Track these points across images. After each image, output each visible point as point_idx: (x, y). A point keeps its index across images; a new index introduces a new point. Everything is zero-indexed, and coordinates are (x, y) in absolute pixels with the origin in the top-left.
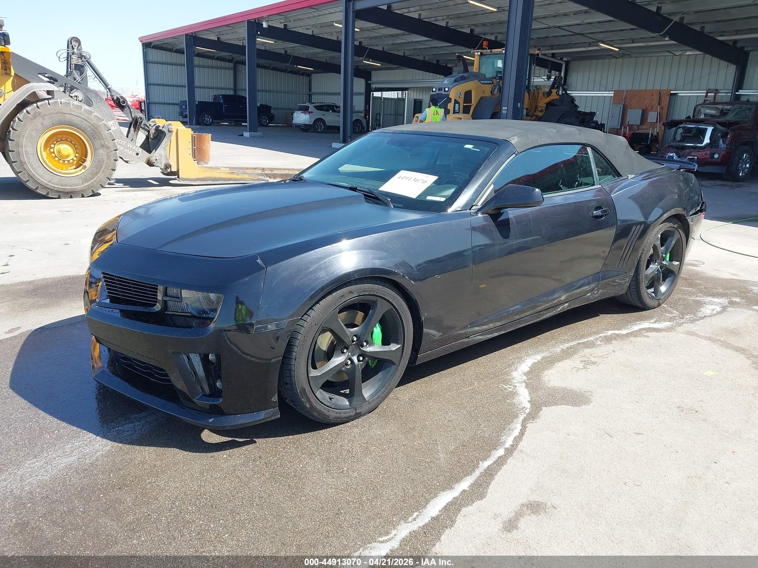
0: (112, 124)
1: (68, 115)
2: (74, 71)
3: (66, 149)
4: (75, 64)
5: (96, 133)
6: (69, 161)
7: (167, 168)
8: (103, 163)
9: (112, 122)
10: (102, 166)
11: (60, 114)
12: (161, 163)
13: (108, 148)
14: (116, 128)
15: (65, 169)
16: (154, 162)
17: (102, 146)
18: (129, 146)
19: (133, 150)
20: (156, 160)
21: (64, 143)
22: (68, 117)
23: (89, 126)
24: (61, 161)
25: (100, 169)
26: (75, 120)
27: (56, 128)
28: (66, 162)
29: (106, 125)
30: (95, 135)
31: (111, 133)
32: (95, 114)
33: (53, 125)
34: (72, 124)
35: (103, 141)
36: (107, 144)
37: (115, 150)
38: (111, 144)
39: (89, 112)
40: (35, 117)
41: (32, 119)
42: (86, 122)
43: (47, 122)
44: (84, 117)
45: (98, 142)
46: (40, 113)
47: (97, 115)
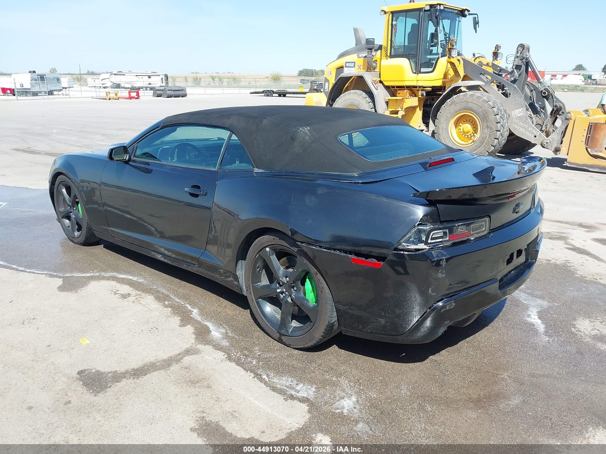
0: (521, 111)
1: (471, 103)
2: (515, 70)
3: (467, 127)
4: (516, 65)
5: (485, 117)
6: (468, 136)
7: (557, 151)
8: (486, 139)
9: (522, 109)
10: (484, 142)
11: (466, 103)
12: (552, 146)
13: (491, 128)
14: (523, 114)
15: (466, 141)
16: (545, 145)
17: (488, 126)
18: (530, 129)
19: (532, 133)
20: (547, 143)
21: (467, 123)
22: (470, 105)
23: (482, 112)
24: (464, 136)
25: (483, 144)
26: (475, 107)
27: (463, 112)
28: (466, 137)
29: (494, 111)
30: (484, 118)
31: (496, 117)
32: (489, 103)
33: (461, 110)
34: (471, 110)
35: (488, 123)
36: (491, 125)
37: (496, 131)
38: (494, 126)
39: (484, 101)
40: (451, 104)
41: (450, 105)
42: (480, 108)
43: (457, 108)
44: (480, 104)
45: (485, 124)
46: (455, 101)
47: (491, 103)
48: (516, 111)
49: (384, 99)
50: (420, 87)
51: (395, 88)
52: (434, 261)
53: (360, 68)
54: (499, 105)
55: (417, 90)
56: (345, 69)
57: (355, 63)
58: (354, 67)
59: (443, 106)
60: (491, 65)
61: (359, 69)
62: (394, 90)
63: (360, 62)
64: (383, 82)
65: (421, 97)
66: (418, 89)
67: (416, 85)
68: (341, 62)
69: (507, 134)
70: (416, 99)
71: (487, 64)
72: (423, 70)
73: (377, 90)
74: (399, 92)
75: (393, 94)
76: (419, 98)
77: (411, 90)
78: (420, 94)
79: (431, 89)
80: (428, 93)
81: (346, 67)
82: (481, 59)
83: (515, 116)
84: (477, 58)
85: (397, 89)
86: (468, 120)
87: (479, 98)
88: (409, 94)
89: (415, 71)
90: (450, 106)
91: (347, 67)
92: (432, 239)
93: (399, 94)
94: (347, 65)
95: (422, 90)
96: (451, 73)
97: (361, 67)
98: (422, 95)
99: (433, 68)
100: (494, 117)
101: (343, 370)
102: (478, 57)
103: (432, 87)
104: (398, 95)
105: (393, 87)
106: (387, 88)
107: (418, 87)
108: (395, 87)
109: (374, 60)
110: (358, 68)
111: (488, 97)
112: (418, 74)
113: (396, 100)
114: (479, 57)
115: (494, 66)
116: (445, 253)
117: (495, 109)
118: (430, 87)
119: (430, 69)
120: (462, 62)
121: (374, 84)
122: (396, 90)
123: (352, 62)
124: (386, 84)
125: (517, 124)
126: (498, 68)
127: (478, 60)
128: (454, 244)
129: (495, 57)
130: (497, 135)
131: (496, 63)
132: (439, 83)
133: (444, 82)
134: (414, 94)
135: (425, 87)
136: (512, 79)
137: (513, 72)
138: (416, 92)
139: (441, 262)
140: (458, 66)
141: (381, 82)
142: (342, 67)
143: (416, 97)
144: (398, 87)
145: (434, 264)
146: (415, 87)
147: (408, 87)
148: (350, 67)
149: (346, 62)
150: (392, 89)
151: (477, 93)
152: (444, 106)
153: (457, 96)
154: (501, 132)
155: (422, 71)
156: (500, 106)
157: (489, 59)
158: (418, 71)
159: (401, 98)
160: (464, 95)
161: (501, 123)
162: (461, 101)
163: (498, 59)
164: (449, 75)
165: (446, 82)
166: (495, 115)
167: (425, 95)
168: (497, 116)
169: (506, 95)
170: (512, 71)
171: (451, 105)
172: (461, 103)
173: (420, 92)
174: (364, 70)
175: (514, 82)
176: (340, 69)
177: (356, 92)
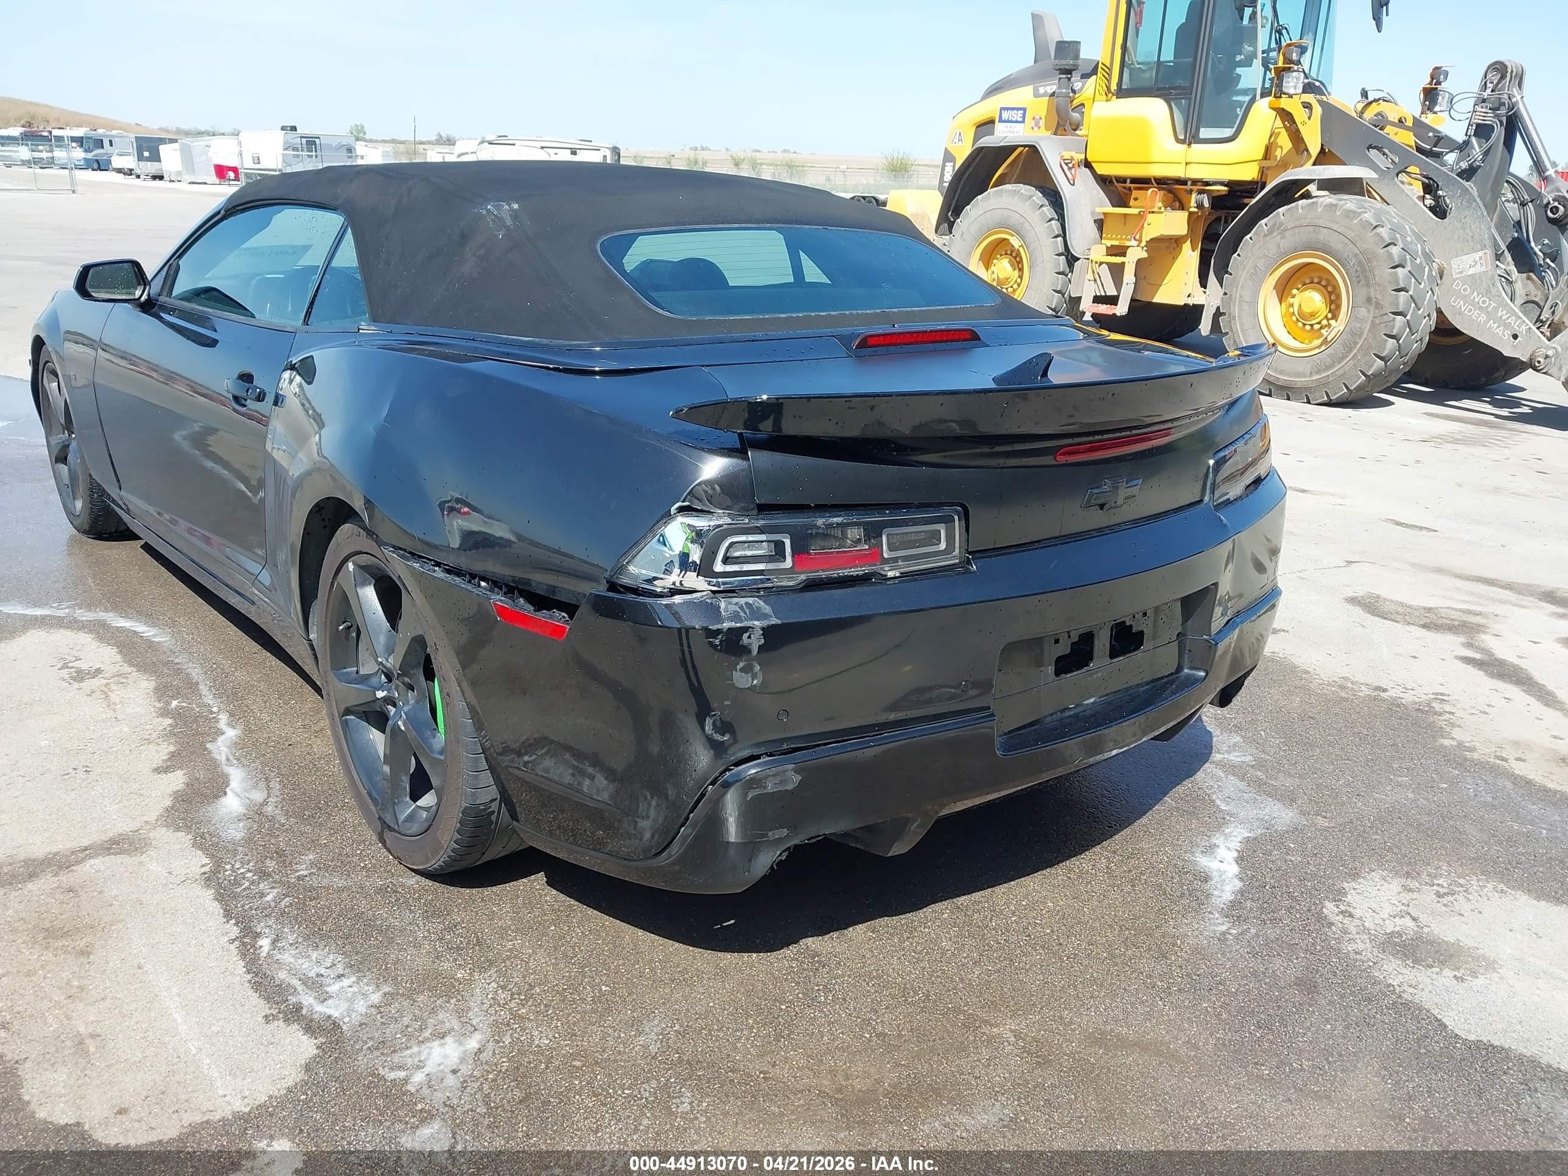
0: (1477, 259)
1: (1325, 231)
2: (1474, 140)
3: (1312, 300)
4: (1478, 125)
5: (1364, 270)
6: (1312, 325)
8: (1360, 338)
9: (1482, 253)
10: (1356, 343)
11: (1311, 228)
12: (1560, 368)
13: (1378, 306)
14: (1484, 269)
15: (1307, 341)
16: (1540, 362)
17: (1369, 300)
18: (1500, 315)
19: (1507, 326)
20: (1548, 357)
21: (1313, 289)
22: (1323, 235)
23: (1356, 255)
24: (1300, 324)
25: (1351, 351)
26: (1336, 242)
27: (1303, 256)
28: (1308, 327)
29: (1390, 255)
30: (1362, 275)
31: (1396, 274)
32: (1379, 230)
33: (1296, 250)
34: (1326, 250)
35: (1372, 290)
36: (1378, 296)
37: (1394, 313)
38: (1388, 299)
39: (1365, 224)
40: (1270, 232)
41: (1265, 235)
42: (1351, 246)
43: (1286, 243)
44: (1351, 235)
45: (1363, 292)
46: (1281, 224)
47: (1383, 232)
48: (1464, 258)
49: (1093, 213)
50: (1195, 182)
51: (1128, 185)
52: (719, 631)
53: (1037, 124)
54: (1409, 239)
55: (1186, 191)
56: (999, 127)
57: (1024, 110)
58: (1023, 122)
59: (1248, 237)
60: (1409, 123)
61: (1036, 129)
62: (1125, 188)
63: (1039, 107)
64: (1094, 165)
65: (1196, 210)
66: (1189, 187)
67: (1182, 176)
68: (990, 108)
69: (1427, 325)
70: (1184, 215)
71: (1400, 121)
72: (1205, 133)
73: (1073, 185)
74: (1135, 194)
75: (1120, 200)
76: (1191, 214)
77: (1170, 191)
78: (1193, 203)
79: (1226, 188)
80: (1218, 202)
81: (1001, 121)
82: (1383, 107)
83: (1461, 272)
84: (1371, 103)
85: (1132, 186)
86: (1316, 280)
87: (1350, 214)
88: (1163, 201)
89: (1182, 137)
90: (1268, 238)
91: (1005, 121)
92: (726, 560)
93: (1136, 199)
94: (1005, 115)
95: (1200, 192)
96: (1285, 143)
97: (1042, 123)
98: (1200, 206)
99: (1234, 129)
100: (1391, 274)
101: (509, 950)
102: (1375, 101)
103: (1230, 184)
104: (1132, 202)
105: (1122, 180)
106: (1104, 181)
107: (1189, 183)
108: (1128, 181)
109: (1076, 103)
110: (1033, 124)
111: (1378, 214)
112: (1190, 144)
113: (1125, 215)
114: (1379, 99)
115: (1419, 127)
116: (767, 609)
117: (1395, 251)
118: (1222, 184)
119: (1228, 132)
120: (1318, 110)
121: (1065, 168)
122: (1130, 188)
123: (1018, 109)
124: (1101, 170)
125: (1464, 298)
126: (1431, 134)
127: (1374, 109)
128: (812, 585)
129: (1427, 103)
130: (1393, 327)
131: (1429, 119)
132: (1249, 173)
133: (1262, 171)
134: (1177, 204)
135: (1207, 184)
136: (1464, 165)
137: (1467, 143)
138: (1183, 196)
139: (746, 635)
140: (1304, 123)
141: (1088, 165)
142: (991, 122)
143: (1183, 209)
144: (1135, 180)
145: (717, 642)
146: (1182, 182)
147: (1162, 183)
148: (1012, 122)
149: (1002, 109)
150: (1119, 186)
151: (1349, 202)
152: (1251, 238)
153: (1289, 209)
154: (1408, 317)
155: (1201, 136)
156: (1411, 243)
157: (1410, 106)
158: (1191, 138)
159: (1135, 211)
160: (1309, 205)
161: (1411, 293)
162: (1298, 223)
163: (1437, 108)
164: (1279, 150)
165: (1268, 168)
166: (1394, 267)
167: (1206, 204)
168: (1399, 270)
169: (1439, 211)
170: (1464, 142)
171: (1269, 234)
172: (1297, 230)
173: (1194, 196)
174: (1047, 129)
175: (1468, 174)
176: (986, 126)
177: (1018, 189)
